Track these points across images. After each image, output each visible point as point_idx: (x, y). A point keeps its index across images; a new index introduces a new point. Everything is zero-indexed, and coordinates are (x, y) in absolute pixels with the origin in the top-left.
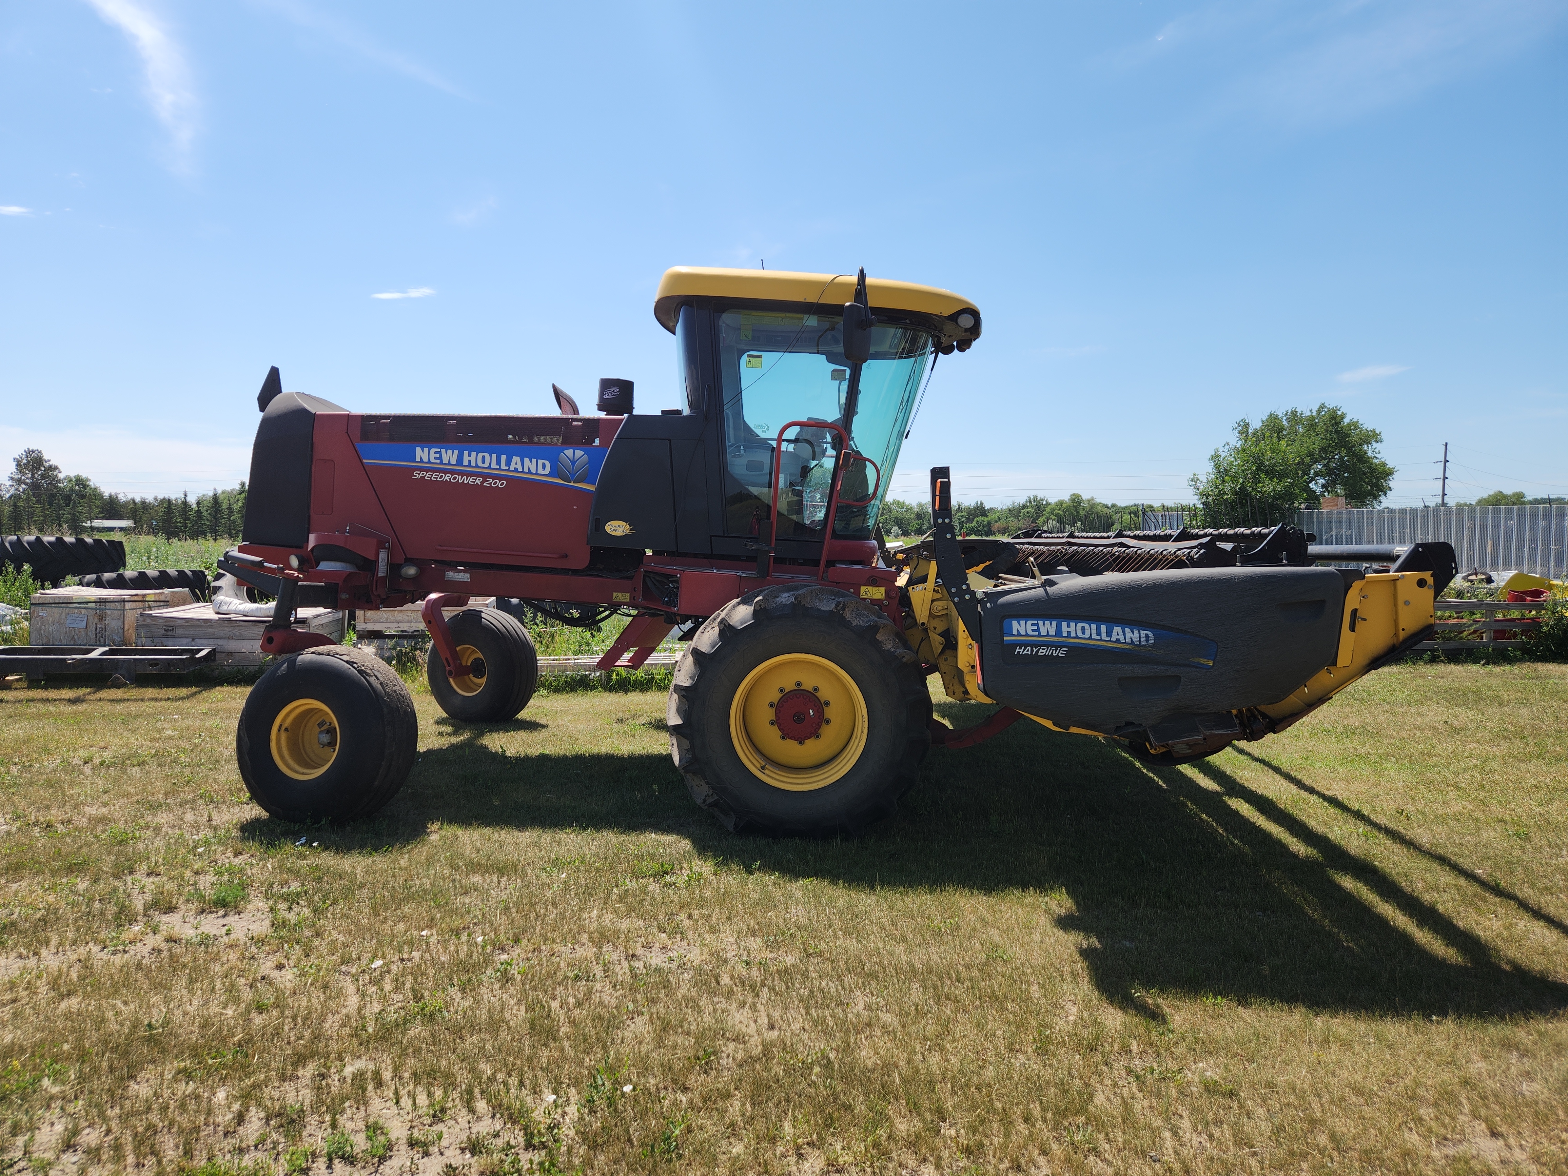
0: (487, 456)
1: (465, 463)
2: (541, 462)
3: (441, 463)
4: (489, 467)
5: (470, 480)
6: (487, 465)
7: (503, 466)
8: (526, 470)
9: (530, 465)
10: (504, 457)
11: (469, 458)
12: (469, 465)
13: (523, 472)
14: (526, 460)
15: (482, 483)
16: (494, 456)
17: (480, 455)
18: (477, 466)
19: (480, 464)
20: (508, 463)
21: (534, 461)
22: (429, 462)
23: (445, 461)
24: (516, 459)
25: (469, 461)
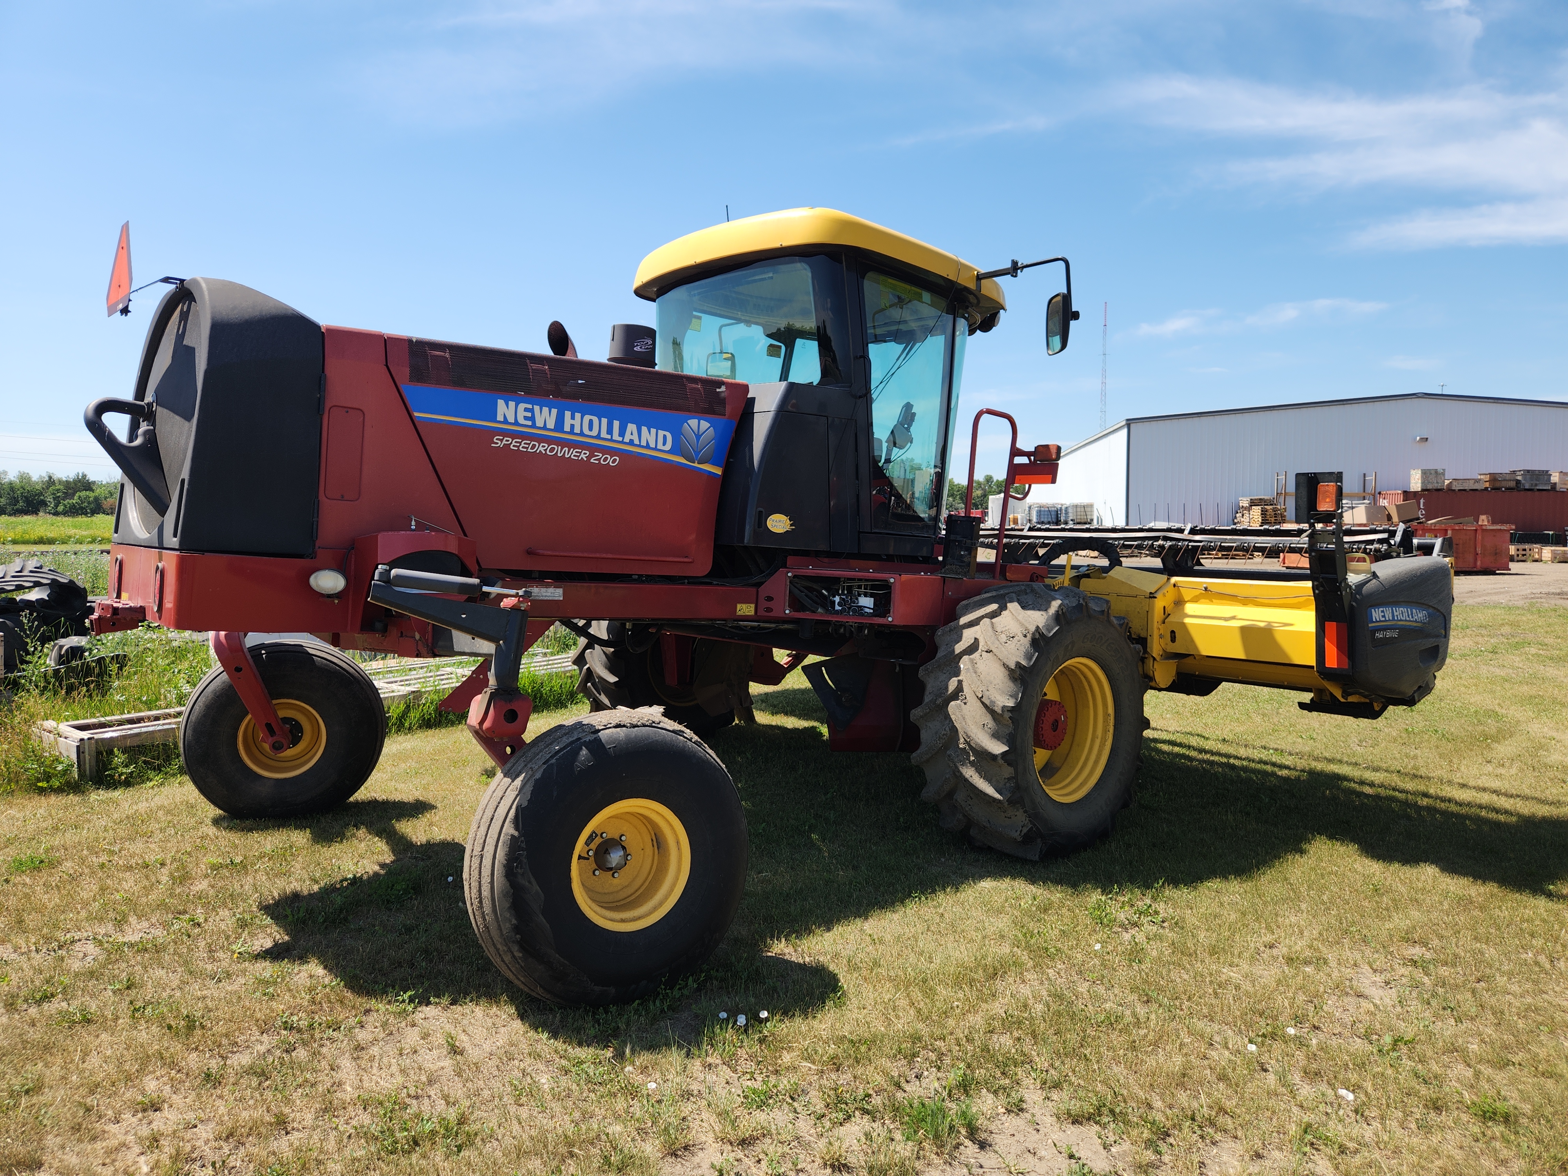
0: (595, 420)
1: (567, 428)
2: (661, 433)
3: (534, 426)
4: (598, 437)
5: (572, 454)
6: (595, 433)
7: (616, 436)
8: (644, 443)
9: (649, 436)
10: (616, 424)
11: (573, 422)
12: (572, 432)
13: (640, 446)
14: (644, 429)
15: (589, 458)
16: (604, 421)
17: (587, 418)
18: (582, 434)
19: (586, 431)
20: (622, 433)
21: (653, 431)
22: (516, 423)
23: (539, 423)
24: (631, 427)
25: (572, 426)
